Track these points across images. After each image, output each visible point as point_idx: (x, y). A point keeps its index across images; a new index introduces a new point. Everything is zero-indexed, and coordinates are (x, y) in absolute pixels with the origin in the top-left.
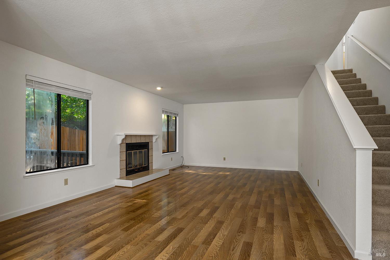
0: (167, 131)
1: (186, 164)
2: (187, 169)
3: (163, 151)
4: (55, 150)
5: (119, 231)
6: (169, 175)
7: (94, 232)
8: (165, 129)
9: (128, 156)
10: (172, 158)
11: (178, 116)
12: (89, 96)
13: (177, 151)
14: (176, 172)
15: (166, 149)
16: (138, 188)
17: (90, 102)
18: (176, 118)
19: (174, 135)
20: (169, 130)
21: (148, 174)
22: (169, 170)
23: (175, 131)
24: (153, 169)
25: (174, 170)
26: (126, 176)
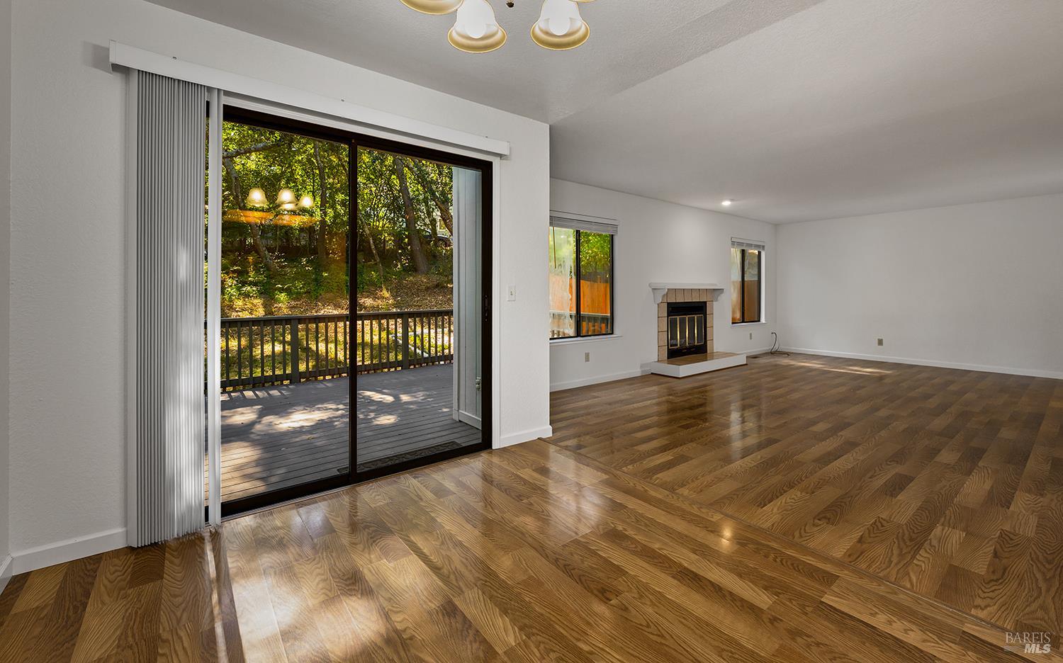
0: (740, 280)
1: (783, 348)
2: (786, 357)
3: (733, 319)
4: (574, 312)
5: (675, 427)
6: (746, 364)
7: (641, 422)
8: (737, 276)
9: (672, 325)
10: (751, 334)
11: (763, 249)
12: (615, 229)
13: (763, 320)
14: (762, 361)
15: (738, 315)
16: (690, 379)
17: (616, 239)
18: (759, 253)
19: (756, 288)
20: (746, 279)
21: (705, 359)
22: (747, 357)
23: (757, 279)
24: (715, 351)
25: (755, 357)
26: (668, 358)
